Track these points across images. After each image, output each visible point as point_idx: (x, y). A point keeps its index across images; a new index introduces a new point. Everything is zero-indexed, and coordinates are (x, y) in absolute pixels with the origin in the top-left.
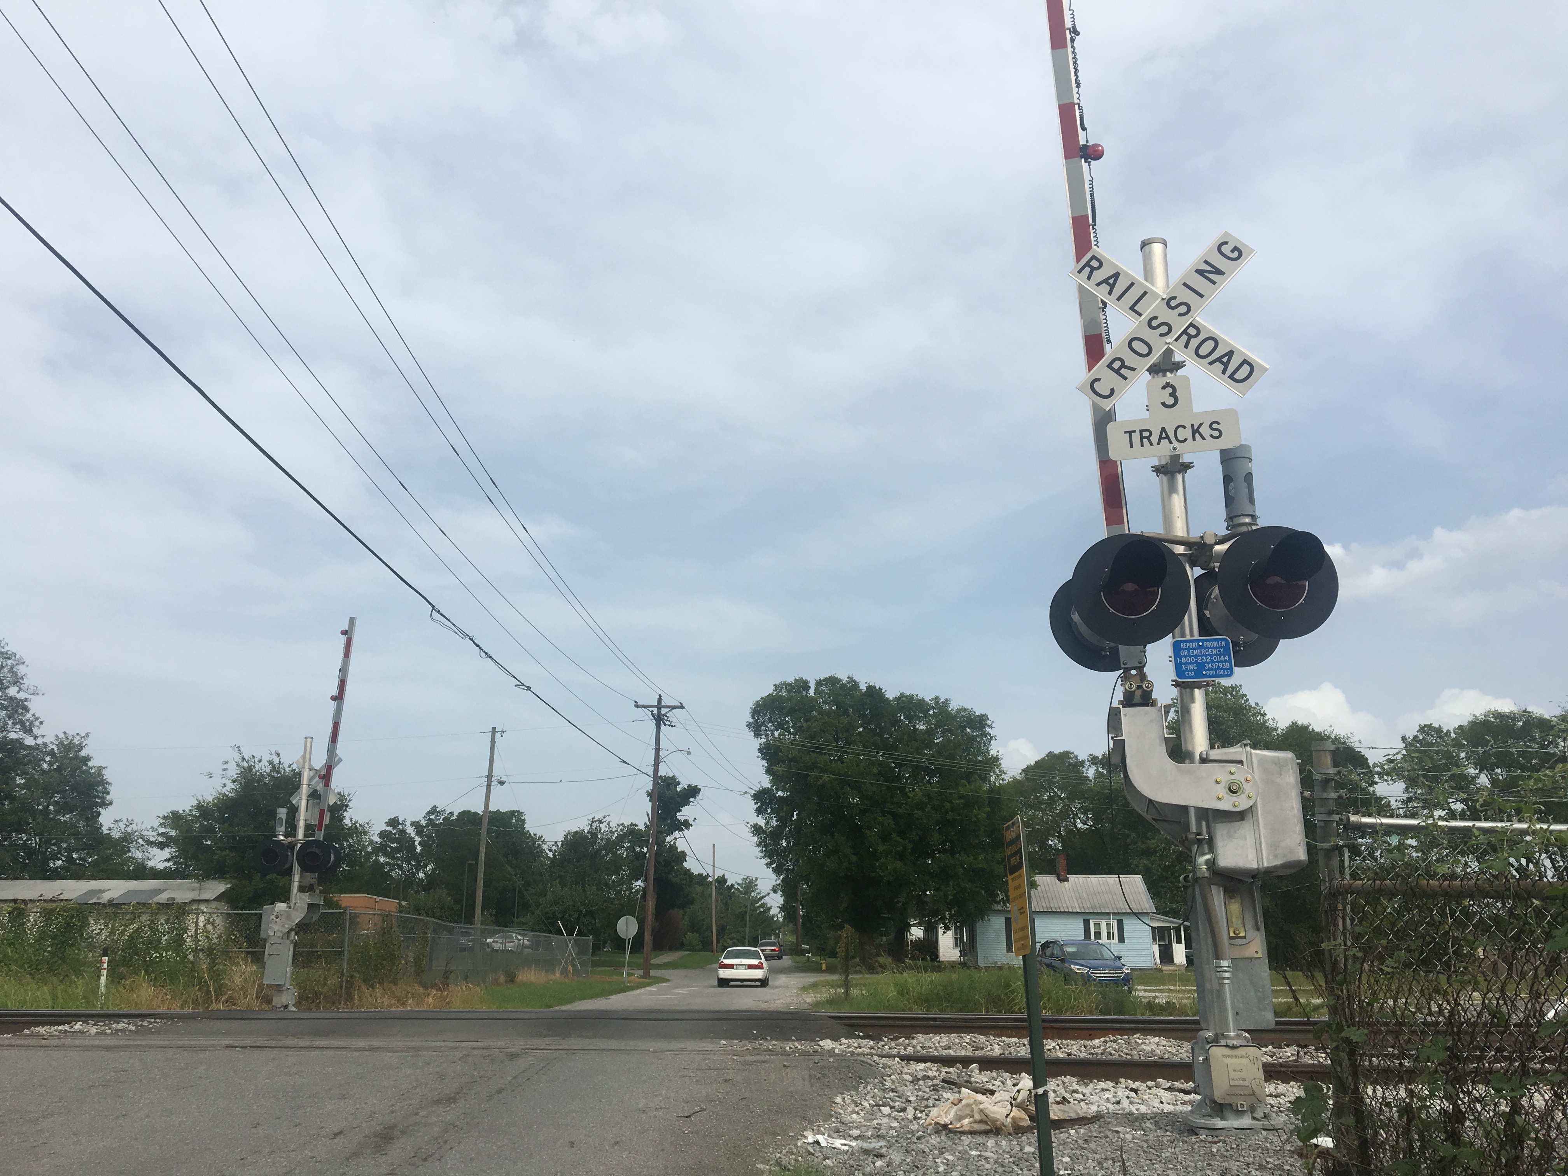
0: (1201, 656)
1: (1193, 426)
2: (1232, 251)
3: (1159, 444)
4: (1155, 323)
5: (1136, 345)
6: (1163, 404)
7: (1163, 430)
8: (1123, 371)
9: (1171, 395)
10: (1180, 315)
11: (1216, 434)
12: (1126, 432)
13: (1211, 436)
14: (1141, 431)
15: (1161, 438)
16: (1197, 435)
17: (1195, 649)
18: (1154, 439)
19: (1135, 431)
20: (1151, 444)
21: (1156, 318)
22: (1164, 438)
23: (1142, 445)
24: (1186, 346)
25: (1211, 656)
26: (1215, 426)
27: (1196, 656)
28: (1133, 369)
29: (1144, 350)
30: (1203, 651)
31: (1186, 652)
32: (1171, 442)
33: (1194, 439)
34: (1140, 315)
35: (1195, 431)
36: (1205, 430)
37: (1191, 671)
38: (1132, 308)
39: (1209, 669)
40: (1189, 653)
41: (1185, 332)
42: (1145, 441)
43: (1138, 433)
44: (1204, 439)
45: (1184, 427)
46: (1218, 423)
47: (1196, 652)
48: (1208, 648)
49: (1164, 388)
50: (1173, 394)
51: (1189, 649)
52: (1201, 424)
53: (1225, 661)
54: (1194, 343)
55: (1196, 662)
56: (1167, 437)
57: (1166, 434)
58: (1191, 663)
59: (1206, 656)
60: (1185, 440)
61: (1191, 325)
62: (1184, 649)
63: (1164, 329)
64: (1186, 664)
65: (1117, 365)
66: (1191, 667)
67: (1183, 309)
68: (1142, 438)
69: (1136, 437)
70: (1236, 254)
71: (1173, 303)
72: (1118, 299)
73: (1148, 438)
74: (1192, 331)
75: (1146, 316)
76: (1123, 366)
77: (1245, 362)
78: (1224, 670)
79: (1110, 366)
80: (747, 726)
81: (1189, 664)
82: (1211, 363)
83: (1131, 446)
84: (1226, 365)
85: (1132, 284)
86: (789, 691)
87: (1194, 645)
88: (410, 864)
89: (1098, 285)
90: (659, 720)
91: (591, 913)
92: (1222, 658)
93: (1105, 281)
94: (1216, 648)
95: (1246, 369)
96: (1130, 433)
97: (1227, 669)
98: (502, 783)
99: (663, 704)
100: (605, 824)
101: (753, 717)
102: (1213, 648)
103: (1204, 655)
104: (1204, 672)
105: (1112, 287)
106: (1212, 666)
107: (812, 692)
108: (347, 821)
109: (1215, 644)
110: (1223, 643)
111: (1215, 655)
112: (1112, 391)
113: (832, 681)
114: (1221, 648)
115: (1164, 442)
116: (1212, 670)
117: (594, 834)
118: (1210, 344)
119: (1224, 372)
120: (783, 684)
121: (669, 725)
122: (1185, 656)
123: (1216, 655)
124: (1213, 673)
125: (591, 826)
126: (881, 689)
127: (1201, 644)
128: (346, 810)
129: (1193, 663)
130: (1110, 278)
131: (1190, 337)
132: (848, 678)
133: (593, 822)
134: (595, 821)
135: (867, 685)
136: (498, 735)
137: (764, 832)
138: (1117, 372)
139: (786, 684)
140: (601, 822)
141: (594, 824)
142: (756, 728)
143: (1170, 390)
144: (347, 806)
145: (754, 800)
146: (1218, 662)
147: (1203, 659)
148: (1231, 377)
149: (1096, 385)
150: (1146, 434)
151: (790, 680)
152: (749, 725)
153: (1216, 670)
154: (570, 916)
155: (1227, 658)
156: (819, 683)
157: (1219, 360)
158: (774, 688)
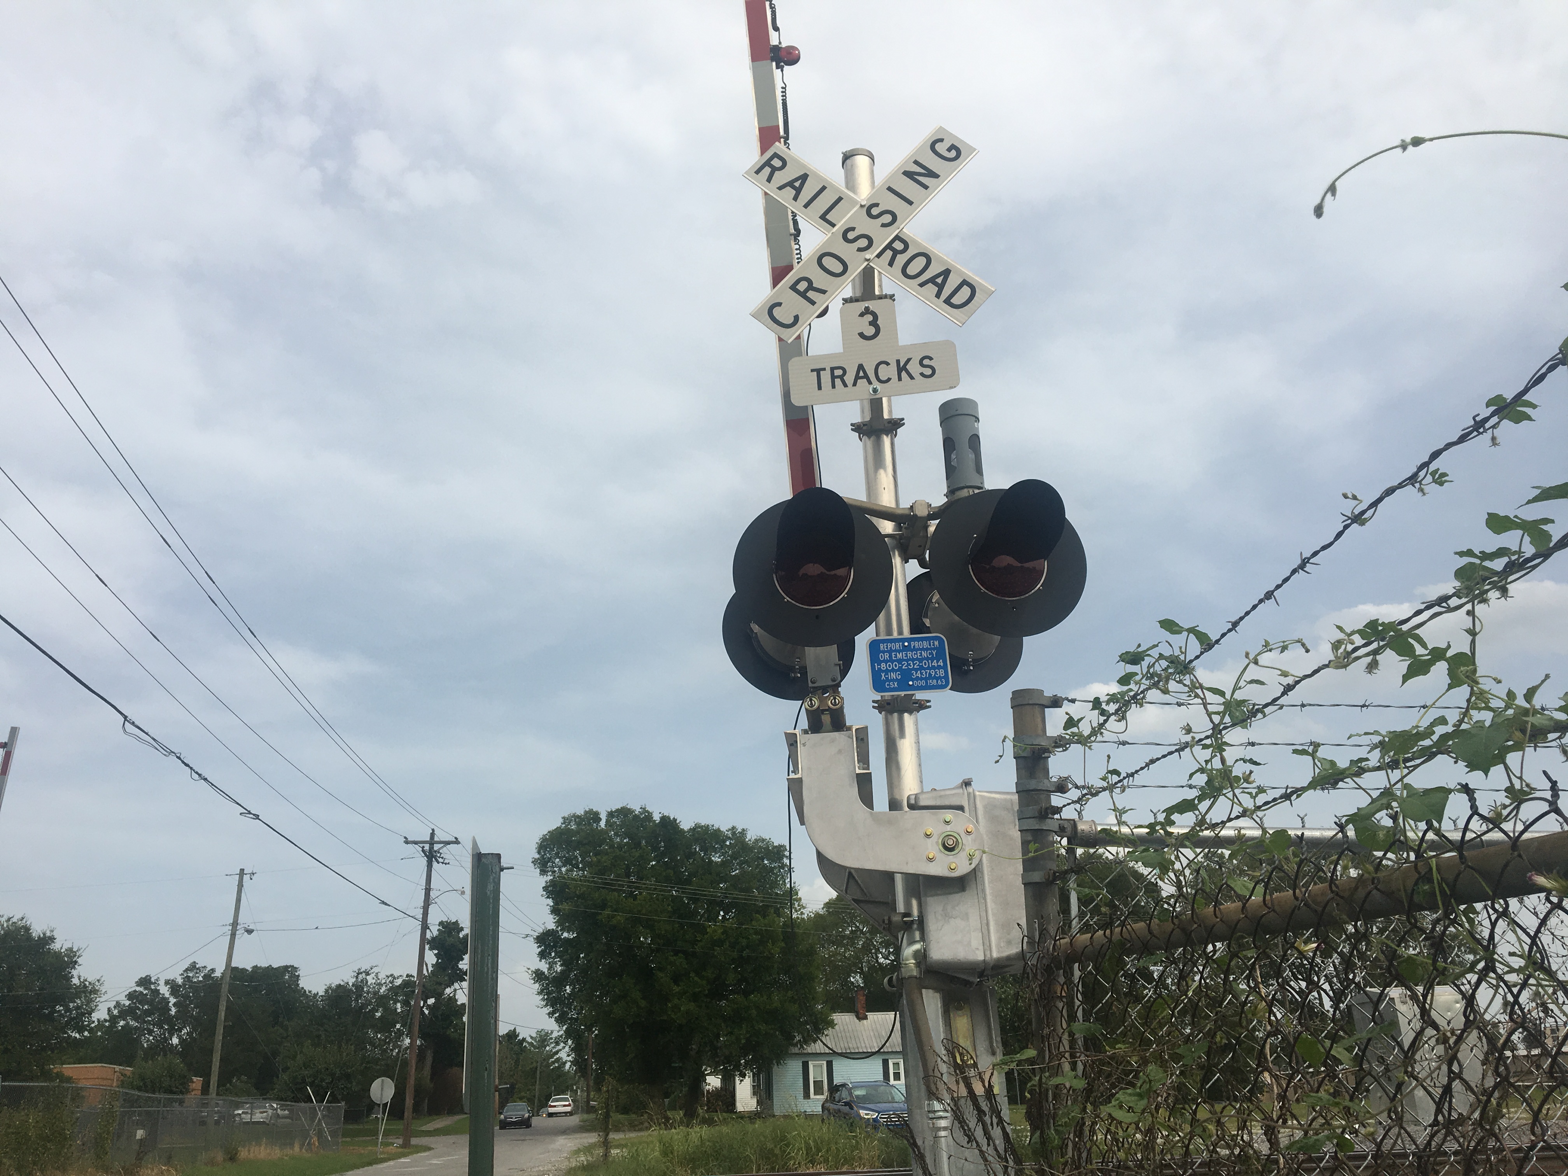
0: (907, 661)
1: (898, 362)
2: (949, 150)
3: (855, 384)
4: (851, 235)
5: (828, 262)
6: (862, 335)
7: (861, 367)
8: (811, 294)
9: (871, 323)
10: (883, 225)
11: (928, 372)
12: (812, 371)
13: (922, 374)
14: (832, 369)
15: (857, 377)
16: (904, 374)
17: (899, 651)
18: (849, 378)
19: (824, 369)
20: (845, 385)
21: (853, 229)
22: (862, 378)
23: (834, 386)
24: (891, 264)
25: (921, 660)
26: (926, 362)
27: (900, 661)
28: (824, 292)
29: (837, 268)
30: (909, 654)
31: (887, 656)
32: (870, 383)
33: (900, 379)
34: (833, 225)
35: (902, 368)
36: (914, 368)
37: (893, 680)
38: (823, 217)
39: (917, 679)
40: (890, 656)
41: (889, 246)
42: (838, 382)
43: (828, 371)
44: (912, 378)
45: (888, 364)
46: (931, 359)
47: (899, 656)
48: (917, 650)
49: (862, 315)
50: (874, 323)
51: (890, 652)
52: (909, 360)
53: (939, 667)
54: (901, 259)
55: (900, 669)
56: (866, 376)
57: (865, 372)
58: (893, 670)
59: (913, 660)
60: (889, 380)
61: (897, 238)
62: (884, 652)
63: (863, 243)
64: (887, 672)
65: (802, 286)
66: (893, 675)
67: (887, 218)
68: (833, 377)
69: (826, 377)
70: (953, 154)
71: (875, 211)
72: (806, 206)
73: (841, 377)
74: (898, 246)
75: (840, 225)
76: (811, 287)
77: (965, 283)
78: (937, 679)
79: (793, 287)
80: (533, 862)
81: (890, 671)
82: (921, 285)
83: (820, 388)
84: (941, 287)
85: (824, 188)
86: (578, 824)
87: (898, 646)
88: (162, 1027)
89: (780, 188)
90: (431, 856)
91: (348, 1077)
92: (935, 664)
93: (790, 184)
94: (927, 649)
95: (966, 292)
96: (818, 371)
97: (940, 677)
98: (250, 932)
99: (436, 839)
100: (373, 975)
101: (539, 853)
102: (923, 649)
103: (910, 659)
104: (911, 683)
105: (798, 191)
106: (921, 674)
107: (603, 824)
108: (75, 981)
109: (925, 644)
110: (936, 643)
111: (925, 659)
112: (797, 318)
113: (624, 812)
114: (934, 649)
115: (862, 382)
116: (921, 679)
117: (359, 987)
118: (921, 262)
119: (938, 296)
120: (572, 817)
121: (443, 863)
122: (886, 662)
123: (927, 659)
124: (923, 683)
125: (357, 977)
126: (675, 820)
127: (906, 644)
128: (75, 968)
129: (896, 671)
130: (796, 180)
131: (896, 253)
132: (641, 808)
133: (358, 974)
134: (361, 973)
135: (660, 815)
136: (246, 878)
137: (546, 978)
138: (803, 295)
139: (575, 817)
140: (368, 974)
141: (360, 976)
142: (543, 864)
143: (870, 318)
144: (76, 962)
145: (537, 943)
146: (928, 668)
147: (909, 665)
148: (948, 301)
149: (776, 312)
150: (838, 372)
151: (580, 812)
152: (534, 862)
153: (926, 679)
154: (322, 1080)
155: (941, 663)
156: (611, 814)
157: (932, 280)
158: (562, 821)
